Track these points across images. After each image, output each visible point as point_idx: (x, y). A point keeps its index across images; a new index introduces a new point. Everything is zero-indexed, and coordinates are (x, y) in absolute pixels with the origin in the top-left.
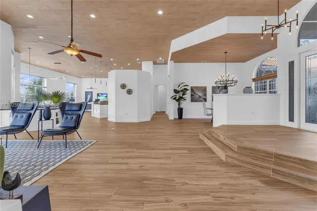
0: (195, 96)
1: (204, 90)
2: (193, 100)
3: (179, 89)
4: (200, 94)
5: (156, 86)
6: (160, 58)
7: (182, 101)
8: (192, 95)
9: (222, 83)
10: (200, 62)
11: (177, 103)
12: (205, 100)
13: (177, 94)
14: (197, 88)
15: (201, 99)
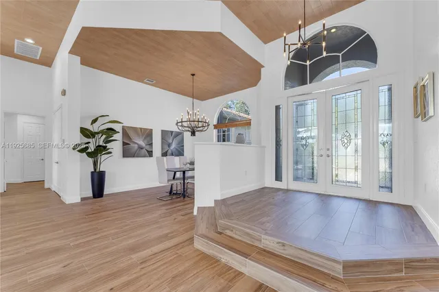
0: (132, 145)
1: (148, 134)
2: (127, 153)
3: (95, 128)
4: (142, 143)
5: (10, 116)
6: (30, 41)
7: (104, 157)
8: (124, 144)
9: (185, 124)
10: (143, 82)
11: (91, 161)
12: (150, 154)
13: (90, 140)
14: (135, 129)
15: (144, 151)
